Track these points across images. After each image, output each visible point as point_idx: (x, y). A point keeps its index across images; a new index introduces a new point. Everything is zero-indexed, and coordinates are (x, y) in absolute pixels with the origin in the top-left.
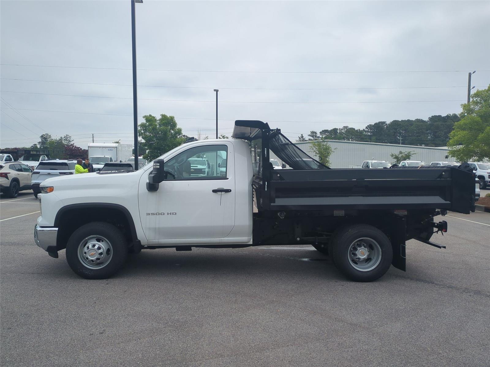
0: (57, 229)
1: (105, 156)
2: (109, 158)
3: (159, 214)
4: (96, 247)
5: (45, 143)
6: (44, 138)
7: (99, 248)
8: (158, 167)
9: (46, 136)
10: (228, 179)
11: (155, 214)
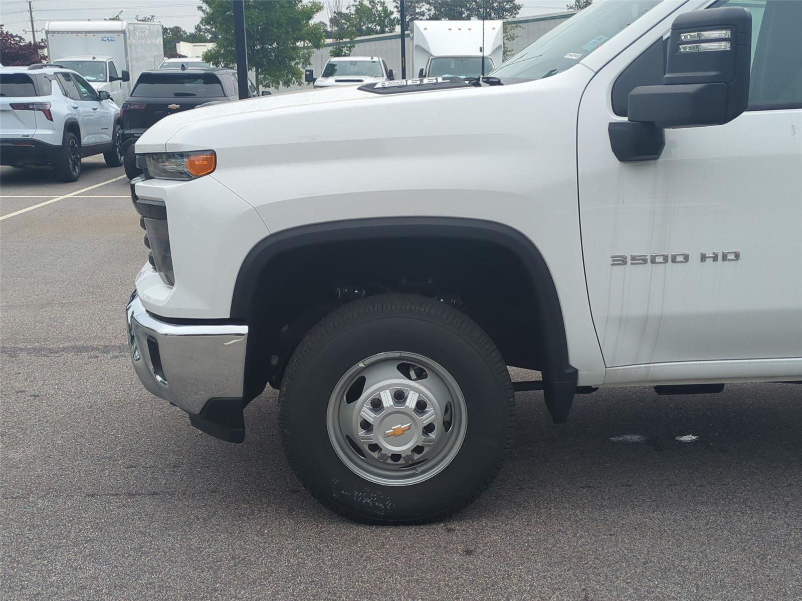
0: (244, 329)
1: (94, 58)
2: (106, 62)
3: (666, 261)
4: (411, 401)
7: (421, 407)
8: (724, 46)
11: (649, 261)
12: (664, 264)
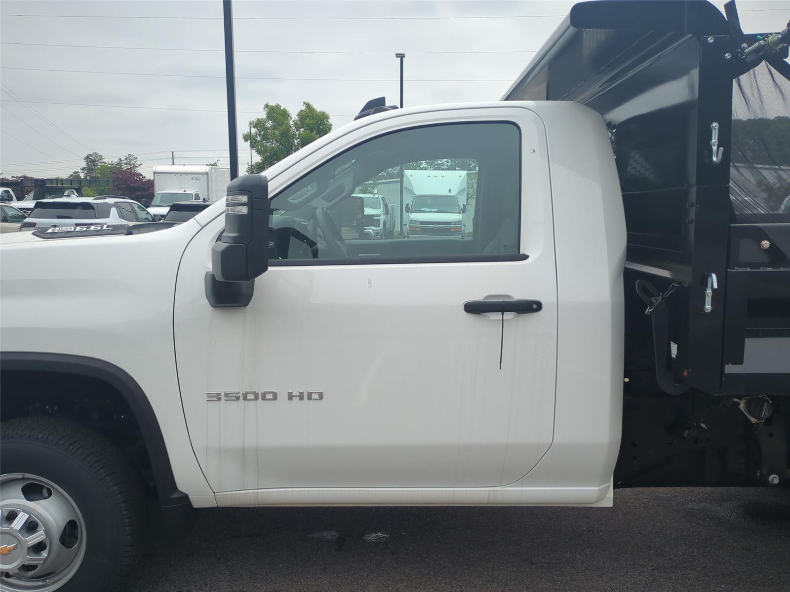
1: (185, 191)
2: (192, 194)
3: (256, 398)
4: (19, 522)
5: (93, 170)
6: (92, 161)
7: (31, 527)
8: (244, 210)
9: (94, 158)
10: (525, 257)
11: (241, 398)
12: (254, 401)
